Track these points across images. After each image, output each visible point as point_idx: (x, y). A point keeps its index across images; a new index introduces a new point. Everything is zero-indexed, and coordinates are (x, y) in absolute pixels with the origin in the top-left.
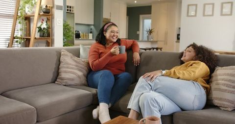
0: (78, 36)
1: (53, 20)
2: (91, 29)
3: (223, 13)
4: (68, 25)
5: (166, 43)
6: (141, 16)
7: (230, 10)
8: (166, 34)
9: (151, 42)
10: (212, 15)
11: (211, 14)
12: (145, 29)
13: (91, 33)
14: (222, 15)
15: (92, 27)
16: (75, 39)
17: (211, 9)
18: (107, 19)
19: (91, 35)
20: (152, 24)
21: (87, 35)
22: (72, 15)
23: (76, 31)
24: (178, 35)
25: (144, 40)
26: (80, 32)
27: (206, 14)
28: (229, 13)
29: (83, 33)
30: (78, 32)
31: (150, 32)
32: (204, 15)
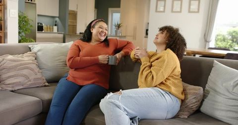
0: (40, 28)
1: (5, 11)
2: (56, 22)
3: (191, 10)
4: (25, 17)
5: (134, 37)
6: (110, 10)
7: (197, 8)
8: (135, 29)
9: (119, 36)
10: (180, 12)
11: (179, 10)
12: (114, 24)
13: (56, 25)
14: (190, 12)
15: (57, 19)
16: (37, 32)
17: (179, 6)
18: (73, 11)
19: (55, 28)
20: (121, 18)
21: (51, 27)
22: (34, 5)
23: (38, 23)
24: (147, 30)
25: (112, 35)
26: (43, 24)
27: (174, 10)
28: (197, 10)
29: (47, 26)
30: (41, 24)
31: (119, 26)
32: (172, 11)
